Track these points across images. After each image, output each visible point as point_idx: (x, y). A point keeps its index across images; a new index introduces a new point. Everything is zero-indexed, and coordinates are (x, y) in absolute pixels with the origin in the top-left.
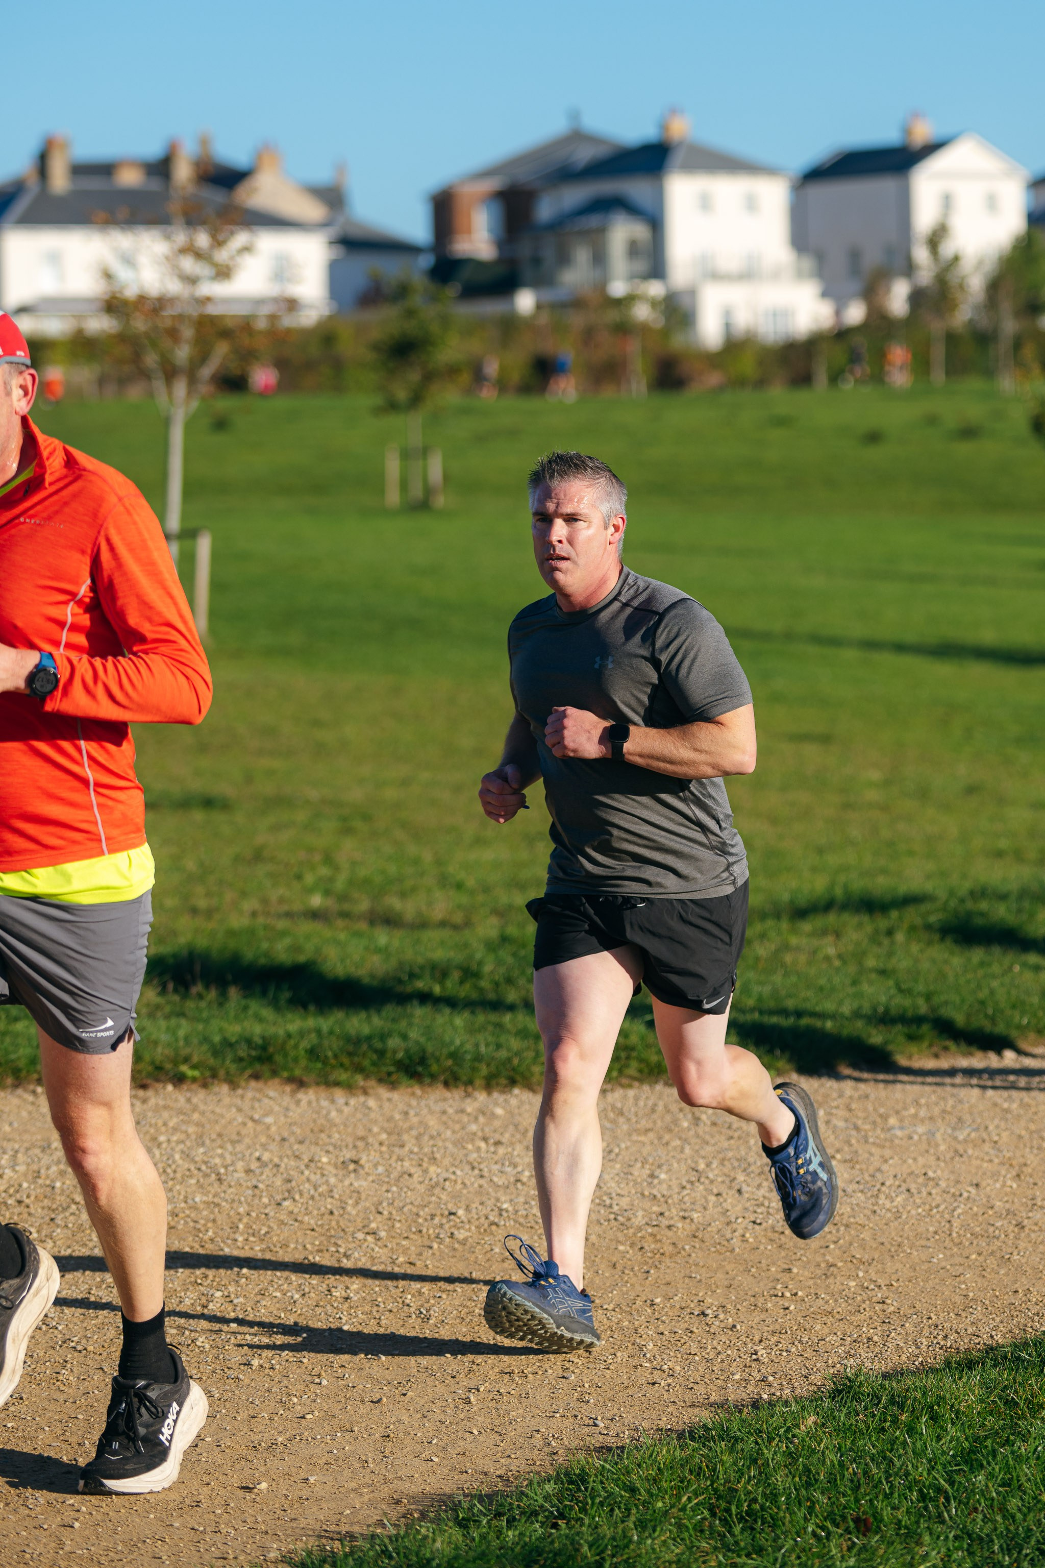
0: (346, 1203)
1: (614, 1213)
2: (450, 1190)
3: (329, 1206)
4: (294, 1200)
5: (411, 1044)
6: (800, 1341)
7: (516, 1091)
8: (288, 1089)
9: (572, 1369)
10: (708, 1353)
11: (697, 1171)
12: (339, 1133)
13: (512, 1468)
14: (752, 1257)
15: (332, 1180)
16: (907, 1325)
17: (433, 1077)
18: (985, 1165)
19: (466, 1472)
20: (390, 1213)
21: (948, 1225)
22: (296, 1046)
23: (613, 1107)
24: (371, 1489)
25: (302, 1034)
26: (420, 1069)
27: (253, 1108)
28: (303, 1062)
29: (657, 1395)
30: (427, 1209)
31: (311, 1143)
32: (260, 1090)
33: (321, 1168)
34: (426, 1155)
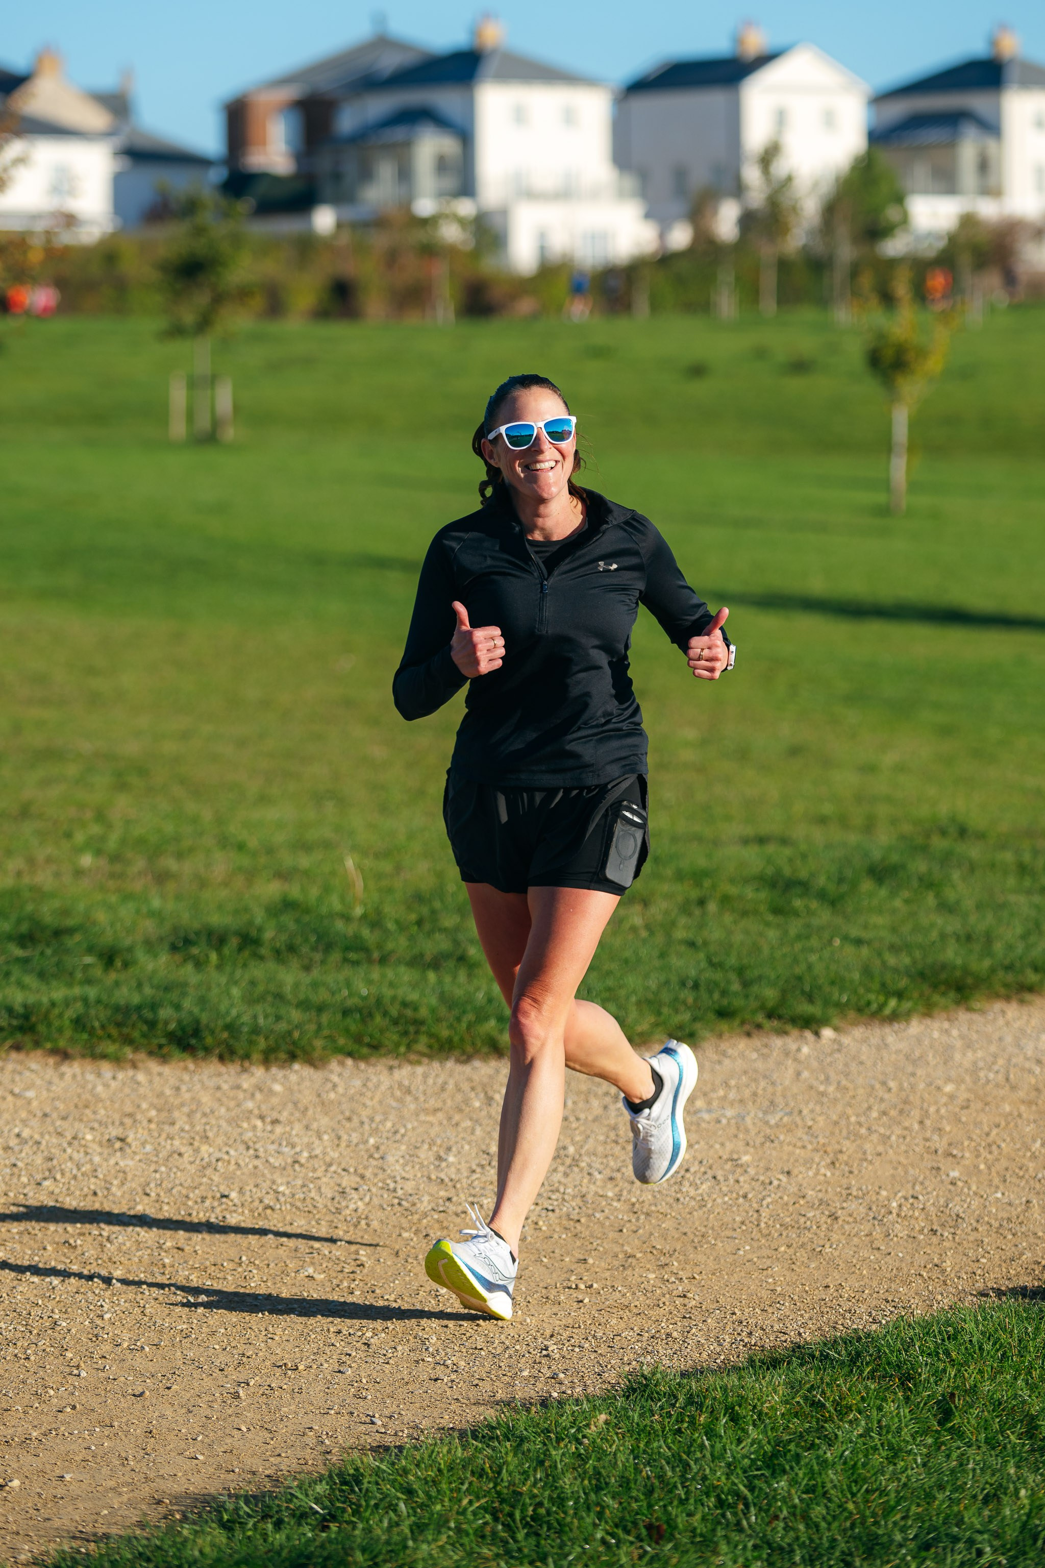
0: (111, 1184)
1: (398, 1198)
2: (222, 1171)
3: (92, 1187)
4: (55, 1179)
5: (183, 1014)
6: (594, 1337)
7: (296, 1066)
8: (51, 1061)
9: (348, 1362)
10: (495, 1348)
11: (488, 1154)
12: (105, 1108)
13: (282, 1468)
14: (545, 1247)
15: (97, 1159)
16: (709, 1320)
17: (208, 1050)
18: (798, 1151)
19: (233, 1471)
20: (158, 1195)
21: (755, 1215)
22: (61, 1016)
23: (400, 1085)
24: (130, 1488)
25: (67, 1003)
26: (193, 1042)
27: (13, 1081)
28: (68, 1033)
29: (439, 1392)
30: (197, 1191)
31: (74, 1119)
32: (21, 1063)
33: (85, 1146)
34: (197, 1133)
